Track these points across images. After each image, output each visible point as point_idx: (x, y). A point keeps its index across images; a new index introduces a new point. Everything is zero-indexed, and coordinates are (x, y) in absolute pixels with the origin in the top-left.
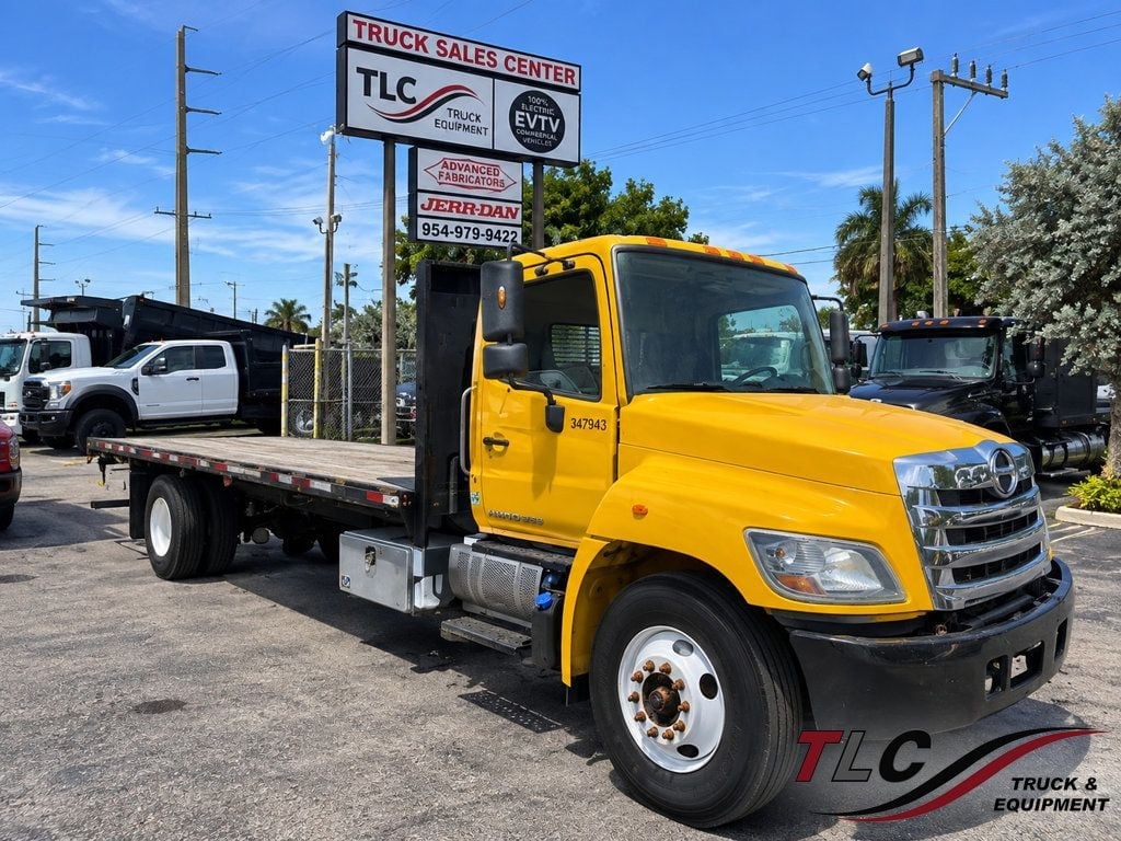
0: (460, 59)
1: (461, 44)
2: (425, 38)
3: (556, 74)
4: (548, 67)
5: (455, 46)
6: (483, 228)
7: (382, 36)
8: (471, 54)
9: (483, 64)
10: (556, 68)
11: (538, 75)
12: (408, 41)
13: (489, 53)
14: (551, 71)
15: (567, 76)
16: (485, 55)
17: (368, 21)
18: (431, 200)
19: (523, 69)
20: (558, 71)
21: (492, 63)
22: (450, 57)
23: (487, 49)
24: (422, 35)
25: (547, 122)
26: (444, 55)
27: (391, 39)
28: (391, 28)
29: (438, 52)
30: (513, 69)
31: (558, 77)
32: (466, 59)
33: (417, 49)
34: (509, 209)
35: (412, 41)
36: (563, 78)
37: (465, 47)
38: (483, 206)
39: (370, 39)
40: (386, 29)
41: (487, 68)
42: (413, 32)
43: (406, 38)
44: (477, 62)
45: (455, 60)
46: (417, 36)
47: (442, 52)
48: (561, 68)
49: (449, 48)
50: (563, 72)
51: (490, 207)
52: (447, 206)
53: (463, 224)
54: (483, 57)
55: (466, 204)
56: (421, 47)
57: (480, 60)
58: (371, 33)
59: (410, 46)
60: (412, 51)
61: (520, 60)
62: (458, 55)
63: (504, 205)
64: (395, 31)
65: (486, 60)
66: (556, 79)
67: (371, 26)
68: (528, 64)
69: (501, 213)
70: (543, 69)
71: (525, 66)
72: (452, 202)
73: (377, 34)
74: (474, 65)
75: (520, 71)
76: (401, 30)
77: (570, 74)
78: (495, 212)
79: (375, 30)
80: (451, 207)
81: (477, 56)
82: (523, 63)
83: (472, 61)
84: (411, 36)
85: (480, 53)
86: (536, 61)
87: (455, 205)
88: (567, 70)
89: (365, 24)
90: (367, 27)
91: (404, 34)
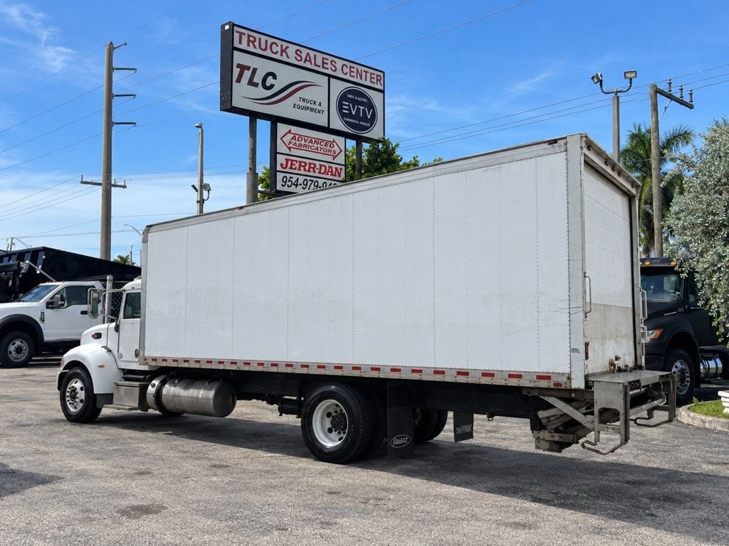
0: (311, 64)
1: (312, 53)
2: (287, 47)
3: (371, 78)
4: (366, 72)
5: (308, 54)
6: (321, 182)
7: (257, 44)
8: (319, 61)
9: (327, 69)
10: (371, 74)
11: (361, 79)
12: (275, 48)
13: (332, 61)
14: (368, 75)
15: (377, 80)
16: (329, 62)
17: (247, 32)
18: (287, 160)
19: (352, 74)
20: (373, 76)
21: (334, 68)
22: (305, 62)
23: (331, 58)
24: (285, 45)
25: (364, 111)
26: (301, 60)
27: (263, 47)
28: (264, 38)
29: (296, 58)
30: (346, 74)
31: (373, 80)
32: (315, 65)
33: (282, 55)
34: (336, 169)
35: (279, 49)
36: (375, 81)
37: (315, 56)
38: (321, 166)
39: (249, 45)
40: (260, 39)
41: (329, 72)
42: (279, 42)
43: (274, 46)
44: (323, 67)
45: (308, 65)
46: (282, 46)
47: (299, 58)
48: (374, 74)
49: (304, 56)
50: (375, 77)
51: (325, 166)
52: (297, 165)
53: (308, 178)
54: (327, 64)
55: (310, 164)
56: (284, 53)
57: (325, 65)
58: (249, 41)
59: (277, 53)
60: (277, 57)
61: (351, 67)
62: (310, 61)
63: (334, 166)
64: (266, 41)
65: (329, 66)
66: (371, 82)
67: (249, 36)
68: (355, 70)
69: (332, 172)
70: (364, 73)
71: (353, 72)
72: (300, 162)
73: (253, 42)
74: (321, 69)
75: (350, 76)
76: (270, 40)
77: (379, 78)
78: (328, 171)
79: (252, 39)
80: (300, 166)
81: (323, 63)
82: (352, 69)
83: (320, 66)
84: (277, 46)
85: (325, 61)
86: (360, 68)
87: (303, 164)
88: (377, 76)
89: (244, 34)
90: (246, 35)
91: (273, 43)
